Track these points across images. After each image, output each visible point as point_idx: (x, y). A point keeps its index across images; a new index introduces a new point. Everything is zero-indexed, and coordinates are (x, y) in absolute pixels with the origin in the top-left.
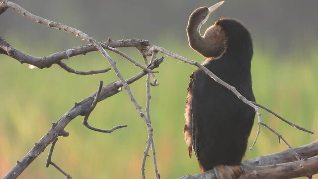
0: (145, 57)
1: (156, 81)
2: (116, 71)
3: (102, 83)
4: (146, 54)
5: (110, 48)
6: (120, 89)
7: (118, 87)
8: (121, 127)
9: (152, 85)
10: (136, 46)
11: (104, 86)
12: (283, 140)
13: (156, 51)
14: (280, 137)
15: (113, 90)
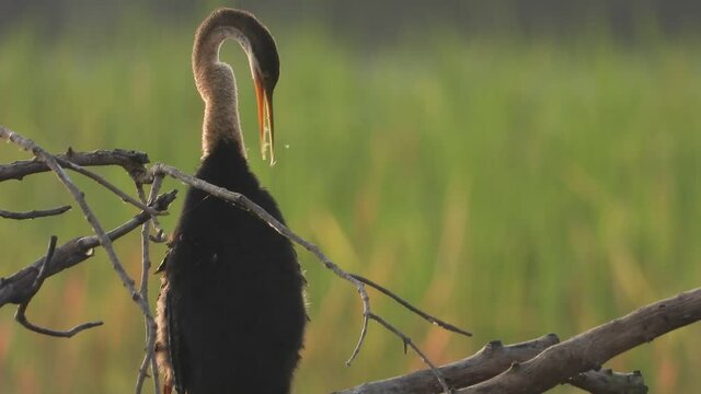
0: (139, 185)
1: (161, 232)
2: (86, 209)
3: (54, 240)
4: (141, 180)
5: (74, 165)
6: (90, 252)
7: (87, 248)
8: (89, 326)
9: (153, 239)
10: (123, 163)
11: (59, 245)
12: (414, 347)
13: (161, 174)
14: (407, 341)
15: (77, 253)
